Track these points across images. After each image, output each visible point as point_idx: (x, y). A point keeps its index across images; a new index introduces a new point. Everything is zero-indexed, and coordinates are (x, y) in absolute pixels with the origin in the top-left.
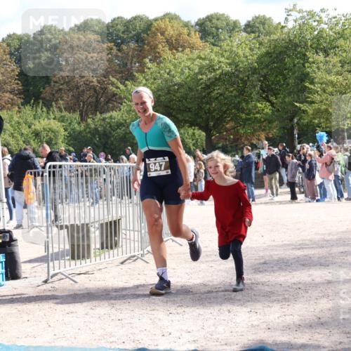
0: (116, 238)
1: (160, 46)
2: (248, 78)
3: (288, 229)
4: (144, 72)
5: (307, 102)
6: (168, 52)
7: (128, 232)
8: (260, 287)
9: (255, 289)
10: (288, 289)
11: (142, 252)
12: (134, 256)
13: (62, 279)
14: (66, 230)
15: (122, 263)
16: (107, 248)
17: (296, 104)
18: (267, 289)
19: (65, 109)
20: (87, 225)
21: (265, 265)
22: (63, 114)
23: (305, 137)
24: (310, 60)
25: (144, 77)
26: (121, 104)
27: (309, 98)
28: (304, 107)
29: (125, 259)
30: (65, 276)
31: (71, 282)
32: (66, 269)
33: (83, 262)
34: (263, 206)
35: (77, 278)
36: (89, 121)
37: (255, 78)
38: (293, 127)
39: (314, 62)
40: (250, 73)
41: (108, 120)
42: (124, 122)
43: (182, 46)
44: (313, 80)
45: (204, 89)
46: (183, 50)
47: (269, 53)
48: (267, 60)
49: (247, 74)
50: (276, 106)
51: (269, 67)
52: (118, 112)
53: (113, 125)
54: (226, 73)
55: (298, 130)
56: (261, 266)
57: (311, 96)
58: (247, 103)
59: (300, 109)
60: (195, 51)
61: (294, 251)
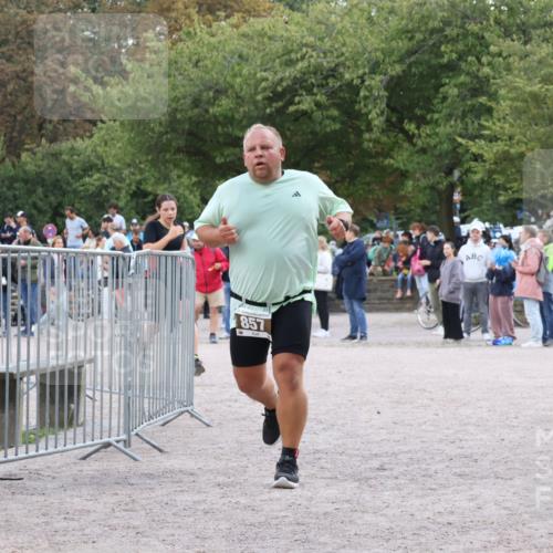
0: (73, 406)
1: (180, 5)
2: (363, 82)
3: (432, 399)
5: (481, 137)
6: (196, 17)
7: (98, 394)
9: (359, 522)
10: (426, 523)
11: (123, 437)
12: (108, 445)
15: (84, 458)
16: (52, 424)
17: (460, 140)
18: (384, 523)
20: (11, 375)
21: (381, 473)
23: (476, 209)
24: (492, 48)
26: (95, 125)
27: (489, 129)
28: (475, 147)
29: (91, 449)
34: (384, 351)
36: (25, 156)
37: (376, 81)
38: (452, 187)
39: (500, 55)
40: (367, 70)
41: (65, 157)
42: (99, 162)
43: (226, 7)
44: (497, 92)
45: (270, 100)
46: (227, 17)
47: (408, 32)
48: (403, 45)
49: (361, 72)
50: (420, 143)
51: (407, 61)
52: (87, 142)
53: (75, 166)
54: (317, 70)
55: (464, 194)
56: (373, 475)
57: (491, 126)
58: (359, 133)
59: (467, 151)
60: (253, 20)
61: (442, 446)
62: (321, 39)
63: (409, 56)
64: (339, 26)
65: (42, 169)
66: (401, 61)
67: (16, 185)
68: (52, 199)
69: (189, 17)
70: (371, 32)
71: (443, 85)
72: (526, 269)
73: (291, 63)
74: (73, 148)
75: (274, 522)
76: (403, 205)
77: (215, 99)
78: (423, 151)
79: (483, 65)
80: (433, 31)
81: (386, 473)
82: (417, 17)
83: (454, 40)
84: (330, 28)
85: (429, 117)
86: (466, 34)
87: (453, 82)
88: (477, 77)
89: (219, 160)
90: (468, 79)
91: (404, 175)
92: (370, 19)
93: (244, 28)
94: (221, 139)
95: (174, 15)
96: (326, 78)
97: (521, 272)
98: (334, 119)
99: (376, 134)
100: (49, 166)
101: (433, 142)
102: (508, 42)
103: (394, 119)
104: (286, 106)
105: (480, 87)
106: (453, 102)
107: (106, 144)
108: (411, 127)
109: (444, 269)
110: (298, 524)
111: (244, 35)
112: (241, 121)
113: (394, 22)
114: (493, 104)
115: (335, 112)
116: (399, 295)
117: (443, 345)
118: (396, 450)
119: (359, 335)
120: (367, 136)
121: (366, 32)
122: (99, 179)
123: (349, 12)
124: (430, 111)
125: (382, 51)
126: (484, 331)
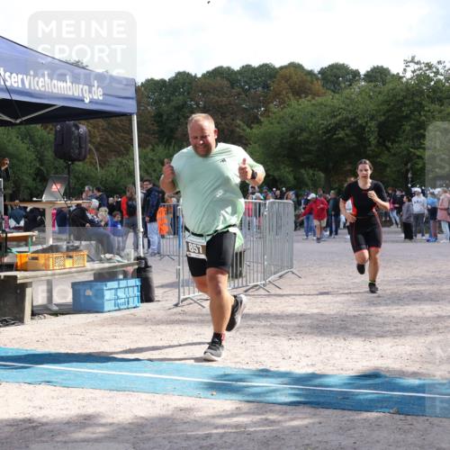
0: (241, 269)
1: (284, 92)
2: (367, 124)
4: (268, 116)
5: (421, 148)
6: (292, 98)
7: (252, 264)
8: (373, 318)
9: (369, 320)
10: (400, 321)
11: (263, 282)
12: (256, 286)
13: (191, 303)
16: (233, 277)
17: (411, 150)
18: (381, 320)
24: (426, 108)
25: (269, 121)
28: (418, 153)
29: (249, 287)
30: (194, 301)
31: (200, 307)
32: (195, 295)
37: (373, 124)
38: (407, 171)
39: (429, 111)
40: (369, 119)
43: (305, 93)
44: (427, 127)
45: (325, 133)
46: (306, 97)
47: (387, 102)
48: (385, 107)
49: (366, 120)
50: (393, 151)
51: (387, 114)
54: (346, 119)
55: (412, 174)
58: (365, 147)
59: (414, 154)
60: (317, 98)
61: (406, 287)
62: (348, 106)
64: (356, 100)
66: (384, 115)
69: (288, 97)
70: (371, 102)
71: (403, 125)
72: (442, 207)
73: (335, 116)
75: (331, 320)
76: (386, 179)
77: (300, 133)
78: (394, 155)
79: (422, 116)
80: (399, 101)
82: (391, 95)
83: (408, 105)
84: (352, 100)
85: (397, 139)
86: (414, 102)
87: (408, 124)
88: (418, 121)
89: (302, 160)
90: (415, 122)
91: (386, 166)
92: (370, 96)
93: (313, 102)
94: (303, 151)
95: (281, 97)
96: (350, 123)
97: (440, 209)
98: (354, 141)
99: (373, 148)
101: (399, 151)
102: (433, 105)
103: (381, 141)
104: (333, 135)
105: (420, 126)
106: (408, 133)
108: (389, 144)
110: (342, 321)
111: (313, 105)
112: (312, 143)
113: (381, 97)
114: (426, 133)
115: (354, 138)
117: (404, 242)
120: (369, 148)
121: (368, 102)
123: (360, 93)
124: (397, 137)
125: (376, 110)
126: (423, 235)
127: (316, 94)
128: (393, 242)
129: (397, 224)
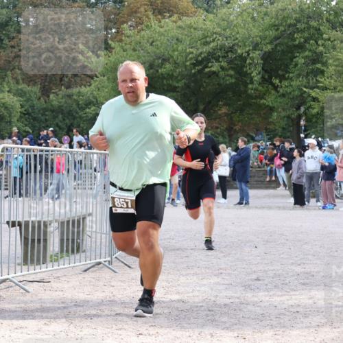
0: (79, 241)
1: (142, 9)
2: (249, 55)
3: (287, 240)
4: (121, 41)
5: (318, 87)
6: (152, 17)
7: (94, 234)
8: (250, 307)
9: (245, 310)
10: (283, 311)
11: (109, 259)
12: (100, 263)
13: (11, 287)
14: (18, 228)
15: (85, 271)
16: (67, 251)
17: (305, 89)
18: (259, 311)
19: (23, 79)
20: (44, 222)
21: (258, 282)
22: (20, 87)
23: (313, 130)
24: (324, 36)
25: (122, 47)
26: (93, 78)
27: (321, 82)
28: (314, 93)
29: (89, 266)
30: (14, 283)
31: (22, 291)
32: (17, 275)
33: (38, 267)
34: (259, 212)
35: (29, 287)
36: (52, 96)
37: (256, 54)
38: (299, 117)
39: (329, 40)
40: (251, 48)
41: (75, 97)
42: (95, 100)
43: (169, 11)
44: (327, 61)
45: (194, 65)
46: (170, 16)
47: (275, 26)
48: (272, 33)
49: (247, 49)
50: (281, 91)
51: (275, 43)
52: (88, 88)
53: (80, 103)
54: (222, 48)
55: (307, 121)
56: (253, 283)
57: (324, 81)
58: (246, 85)
59: (309, 95)
60: (185, 18)
61: (293, 267)
62: (225, 30)
63: (276, 40)
64: (235, 22)
65: (62, 104)
66: (271, 43)
67: (47, 113)
68: (67, 121)
69: (147, 16)
70: (254, 26)
71: (295, 57)
73: (207, 43)
74: (79, 92)
75: (195, 309)
76: (271, 127)
77: (162, 64)
78: (283, 95)
79: (319, 45)
80: (290, 26)
81: (260, 282)
82: (281, 17)
83: (302, 31)
84: (229, 23)
85: (287, 76)
86: (309, 28)
87: (301, 55)
88: (315, 53)
90: (310, 54)
91: (272, 109)
92: (253, 18)
93: (180, 23)
94: (165, 88)
95: (139, 15)
96: (227, 52)
97: (339, 167)
98: (231, 76)
99: (256, 85)
100: (66, 102)
101: (289, 91)
102: (334, 32)
103: (266, 77)
104: (203, 69)
105: (317, 58)
106: (301, 67)
107: (99, 89)
108: (276, 81)
109: (295, 165)
110: (210, 311)
111: (180, 27)
112: (177, 77)
113: (267, 20)
114: (325, 69)
115: (232, 72)
116: (268, 179)
117: (293, 208)
118: (266, 269)
119: (244, 202)
120: (250, 86)
121: (251, 25)
122: (94, 110)
123: (241, 14)
124: (287, 72)
125: (260, 37)
126: (318, 201)
127: (183, 14)
128: (279, 208)
129: (285, 185)
